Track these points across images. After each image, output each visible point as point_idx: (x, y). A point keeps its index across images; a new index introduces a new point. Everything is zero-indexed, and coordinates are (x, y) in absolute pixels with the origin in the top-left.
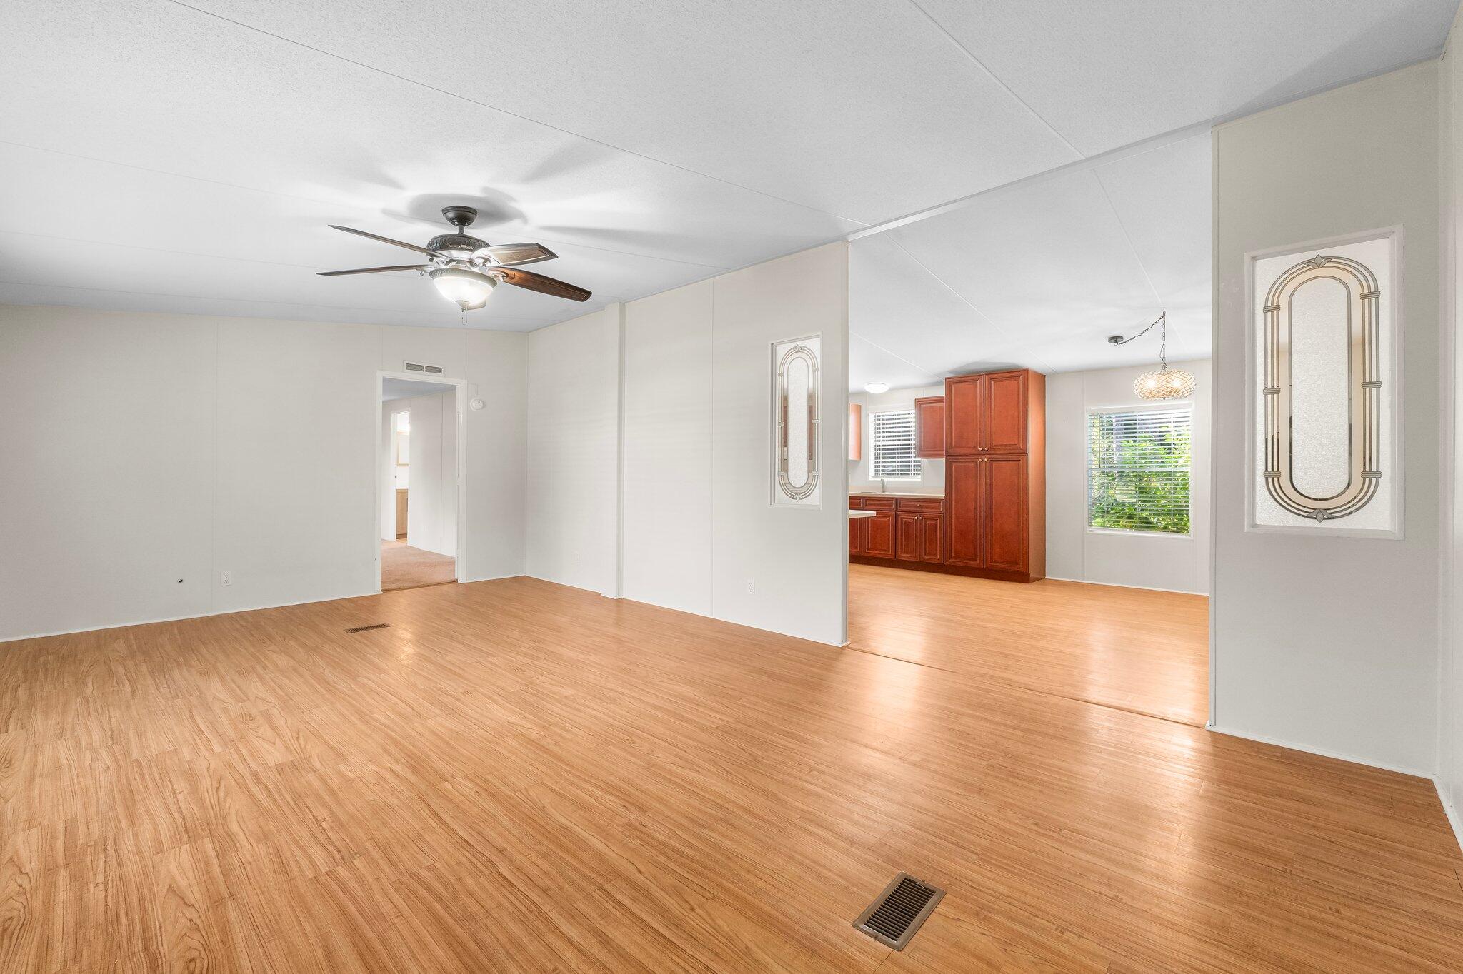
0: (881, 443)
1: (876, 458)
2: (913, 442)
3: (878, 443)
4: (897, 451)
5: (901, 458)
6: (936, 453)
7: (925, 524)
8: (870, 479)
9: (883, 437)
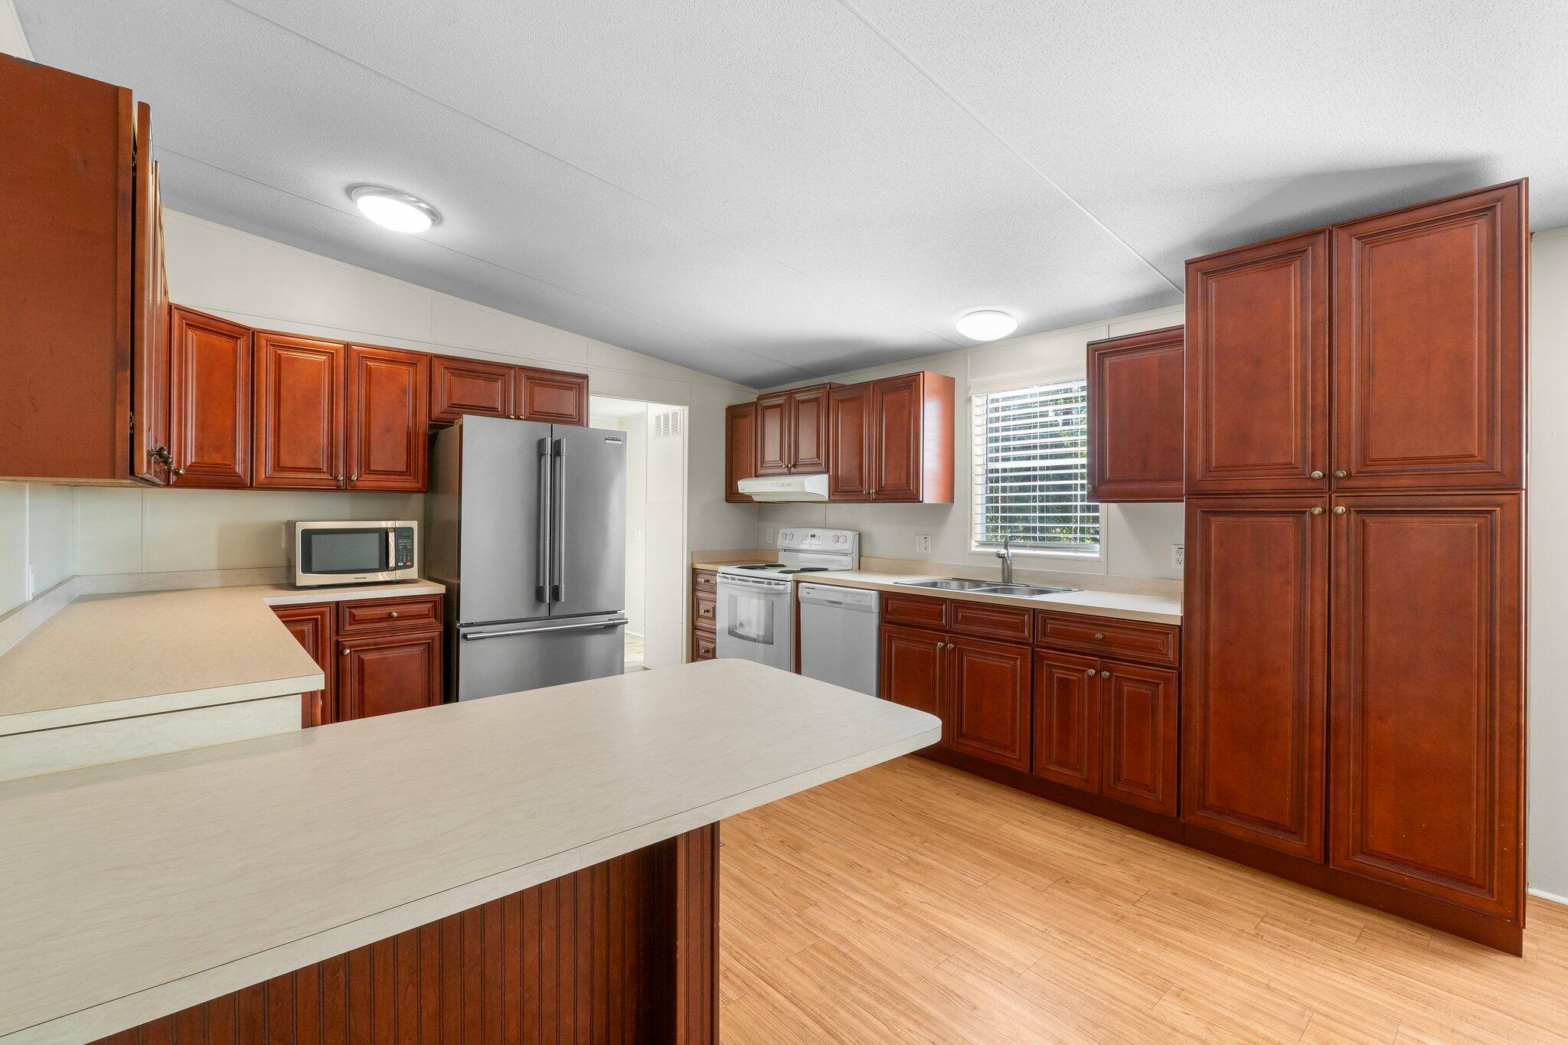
0: (1001, 465)
1: (990, 500)
2: (1084, 461)
3: (993, 465)
4: (1038, 483)
5: (1048, 499)
6: (1148, 486)
7: (1119, 692)
8: (974, 549)
9: (1006, 449)
